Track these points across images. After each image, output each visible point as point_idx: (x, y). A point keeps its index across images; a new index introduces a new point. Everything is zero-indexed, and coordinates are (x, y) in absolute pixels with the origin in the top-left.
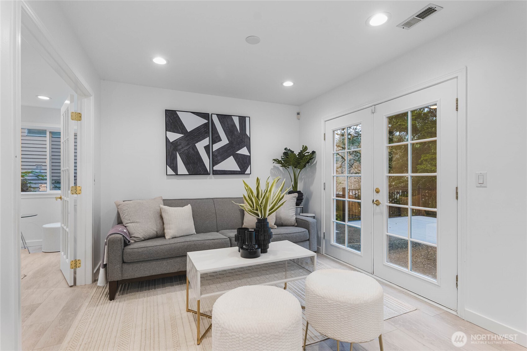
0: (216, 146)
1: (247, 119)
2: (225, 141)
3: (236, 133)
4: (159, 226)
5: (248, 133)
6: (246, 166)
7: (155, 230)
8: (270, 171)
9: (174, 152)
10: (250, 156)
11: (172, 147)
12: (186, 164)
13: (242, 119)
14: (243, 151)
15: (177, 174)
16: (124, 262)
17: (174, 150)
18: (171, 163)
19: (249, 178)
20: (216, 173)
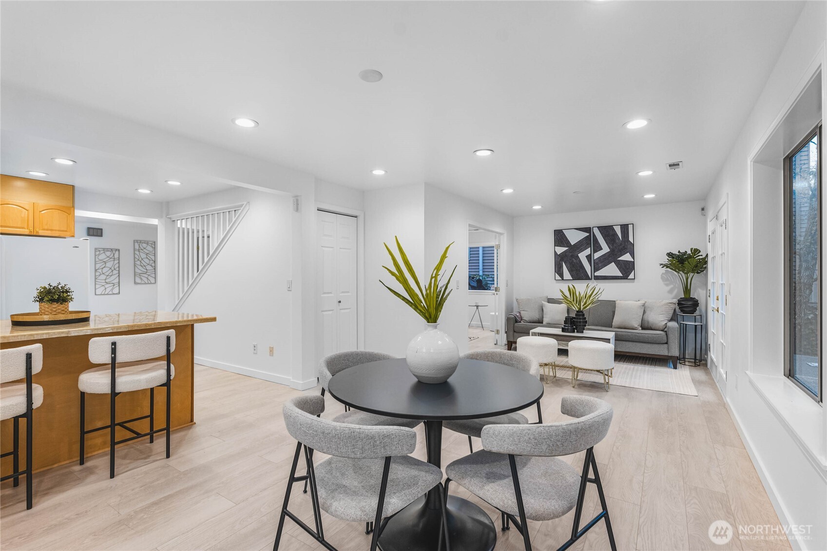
0: (597, 255)
1: (630, 227)
2: (606, 249)
3: (617, 241)
4: (541, 316)
5: (631, 239)
6: (629, 271)
7: (538, 317)
8: (661, 275)
9: (561, 262)
10: (634, 262)
11: (560, 258)
12: (570, 271)
13: (625, 228)
14: (627, 257)
15: (563, 280)
16: (514, 331)
17: (561, 260)
18: (559, 271)
19: (634, 282)
20: (597, 278)
